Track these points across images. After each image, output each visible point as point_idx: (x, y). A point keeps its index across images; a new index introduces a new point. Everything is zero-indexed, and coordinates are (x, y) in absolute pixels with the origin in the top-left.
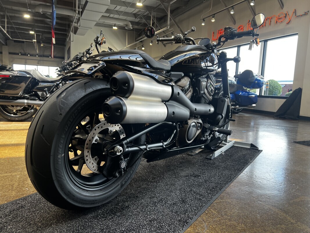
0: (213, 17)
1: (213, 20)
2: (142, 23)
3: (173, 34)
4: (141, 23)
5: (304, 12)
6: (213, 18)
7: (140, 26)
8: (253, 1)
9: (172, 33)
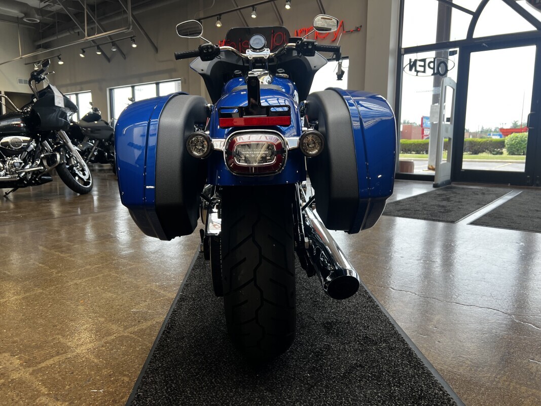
0: (219, 19)
1: (218, 23)
2: (53, 12)
3: (134, 40)
4: (51, 12)
5: (356, 28)
6: (219, 21)
7: (48, 17)
8: (289, 2)
9: (131, 38)
